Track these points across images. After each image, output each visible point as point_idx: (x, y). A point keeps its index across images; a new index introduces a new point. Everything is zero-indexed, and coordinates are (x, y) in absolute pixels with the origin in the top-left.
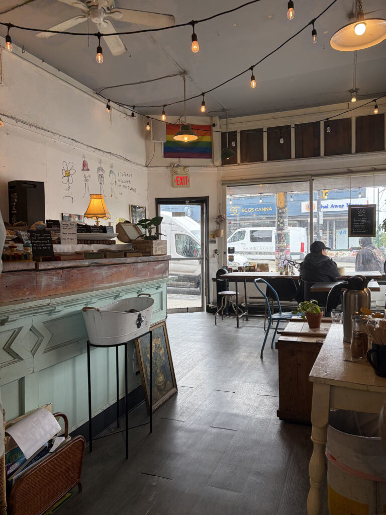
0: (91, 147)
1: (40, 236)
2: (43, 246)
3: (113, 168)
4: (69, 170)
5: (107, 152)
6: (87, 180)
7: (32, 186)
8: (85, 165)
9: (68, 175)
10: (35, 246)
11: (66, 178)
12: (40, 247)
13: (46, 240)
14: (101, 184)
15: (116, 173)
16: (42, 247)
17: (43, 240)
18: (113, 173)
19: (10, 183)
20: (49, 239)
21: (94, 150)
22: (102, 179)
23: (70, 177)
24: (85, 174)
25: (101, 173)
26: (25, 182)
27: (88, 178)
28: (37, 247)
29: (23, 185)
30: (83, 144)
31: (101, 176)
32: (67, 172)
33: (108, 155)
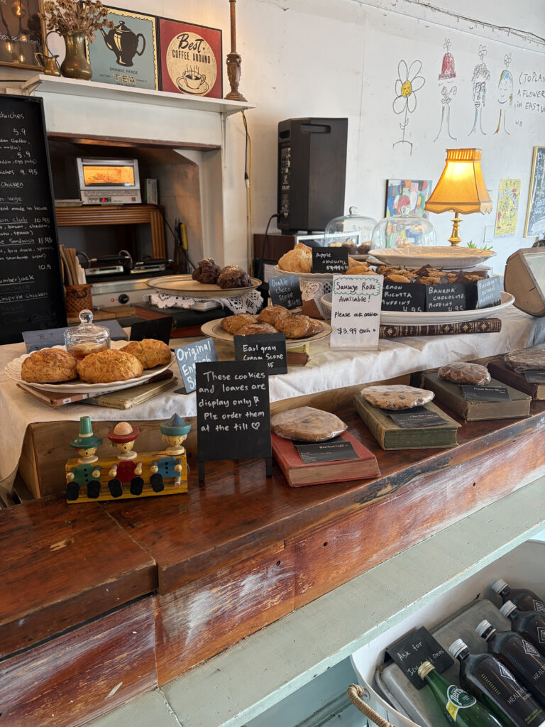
0: (466, 19)
1: (228, 383)
2: (235, 420)
3: (510, 65)
4: (410, 80)
5: (500, 28)
6: (448, 100)
7: (322, 129)
8: (447, 64)
9: (407, 91)
10: (210, 421)
11: (403, 100)
12: (224, 423)
13: (249, 394)
14: (477, 105)
15: (515, 76)
16: (231, 422)
17: (238, 395)
18: (507, 76)
19: (281, 124)
20: (258, 392)
21: (472, 24)
22: (482, 93)
23: (411, 97)
24: (446, 85)
25: (481, 79)
26: (308, 122)
27: (451, 96)
28: (213, 424)
29: (305, 129)
30: (448, 13)
31: (481, 87)
32: (406, 86)
33: (503, 33)
